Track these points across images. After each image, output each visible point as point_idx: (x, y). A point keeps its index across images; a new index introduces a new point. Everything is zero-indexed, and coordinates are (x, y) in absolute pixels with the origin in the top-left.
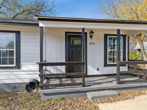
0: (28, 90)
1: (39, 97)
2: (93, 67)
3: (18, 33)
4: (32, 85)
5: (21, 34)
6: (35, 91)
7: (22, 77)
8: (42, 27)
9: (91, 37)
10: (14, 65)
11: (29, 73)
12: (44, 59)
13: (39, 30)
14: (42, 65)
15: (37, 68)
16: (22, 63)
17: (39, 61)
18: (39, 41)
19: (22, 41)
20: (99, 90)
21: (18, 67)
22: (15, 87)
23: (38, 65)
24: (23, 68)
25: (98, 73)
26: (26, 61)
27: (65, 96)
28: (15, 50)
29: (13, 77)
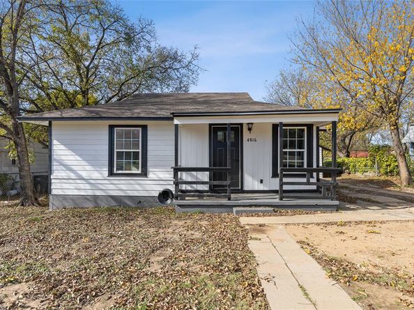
0: (162, 202)
1: (173, 210)
2: (253, 177)
3: (145, 128)
4: (165, 195)
5: (149, 128)
6: (169, 201)
7: (148, 188)
8: (177, 125)
9: (250, 129)
10: (139, 172)
11: (158, 182)
12: (179, 164)
13: (174, 128)
14: (177, 170)
15: (170, 176)
16: (150, 169)
17: (174, 165)
18: (173, 138)
19: (149, 138)
20: (250, 206)
21: (144, 173)
22: (140, 202)
23: (172, 170)
24: (151, 175)
25: (261, 187)
26: (155, 166)
27: (205, 209)
28: (140, 151)
29: (138, 187)
